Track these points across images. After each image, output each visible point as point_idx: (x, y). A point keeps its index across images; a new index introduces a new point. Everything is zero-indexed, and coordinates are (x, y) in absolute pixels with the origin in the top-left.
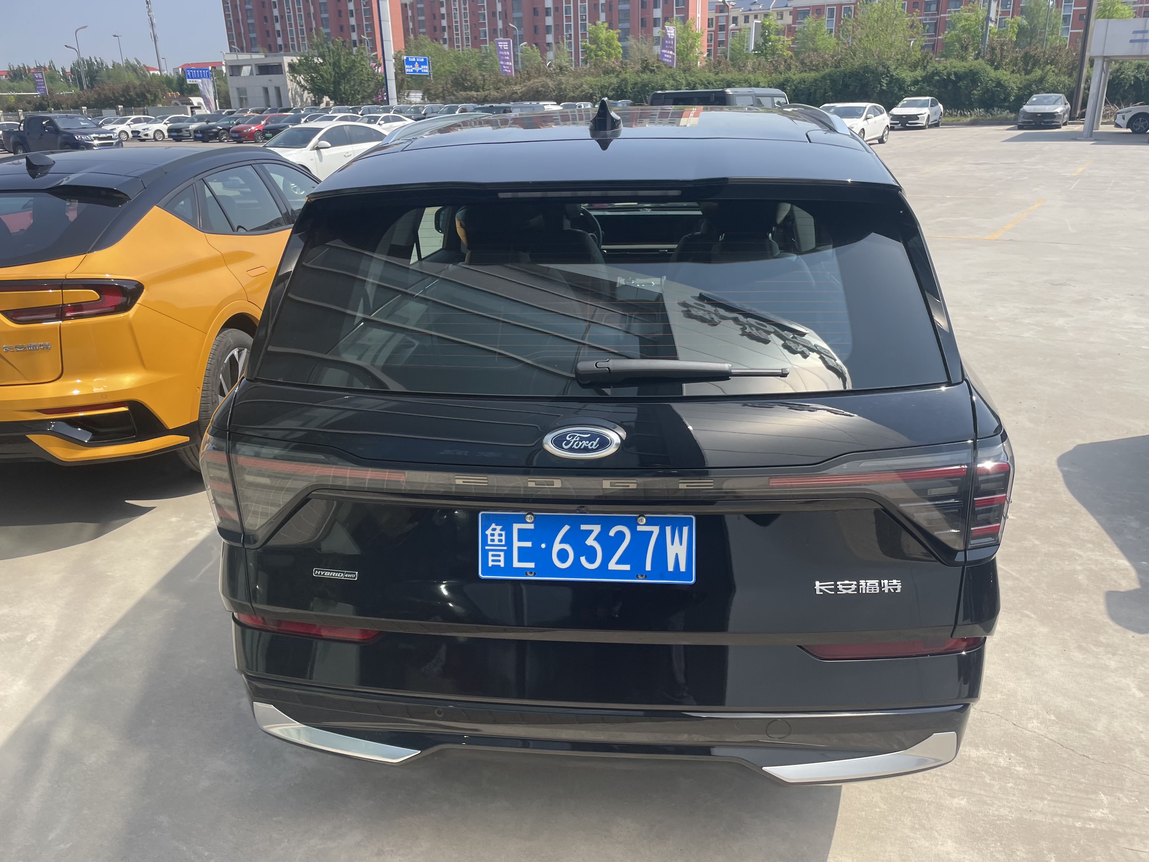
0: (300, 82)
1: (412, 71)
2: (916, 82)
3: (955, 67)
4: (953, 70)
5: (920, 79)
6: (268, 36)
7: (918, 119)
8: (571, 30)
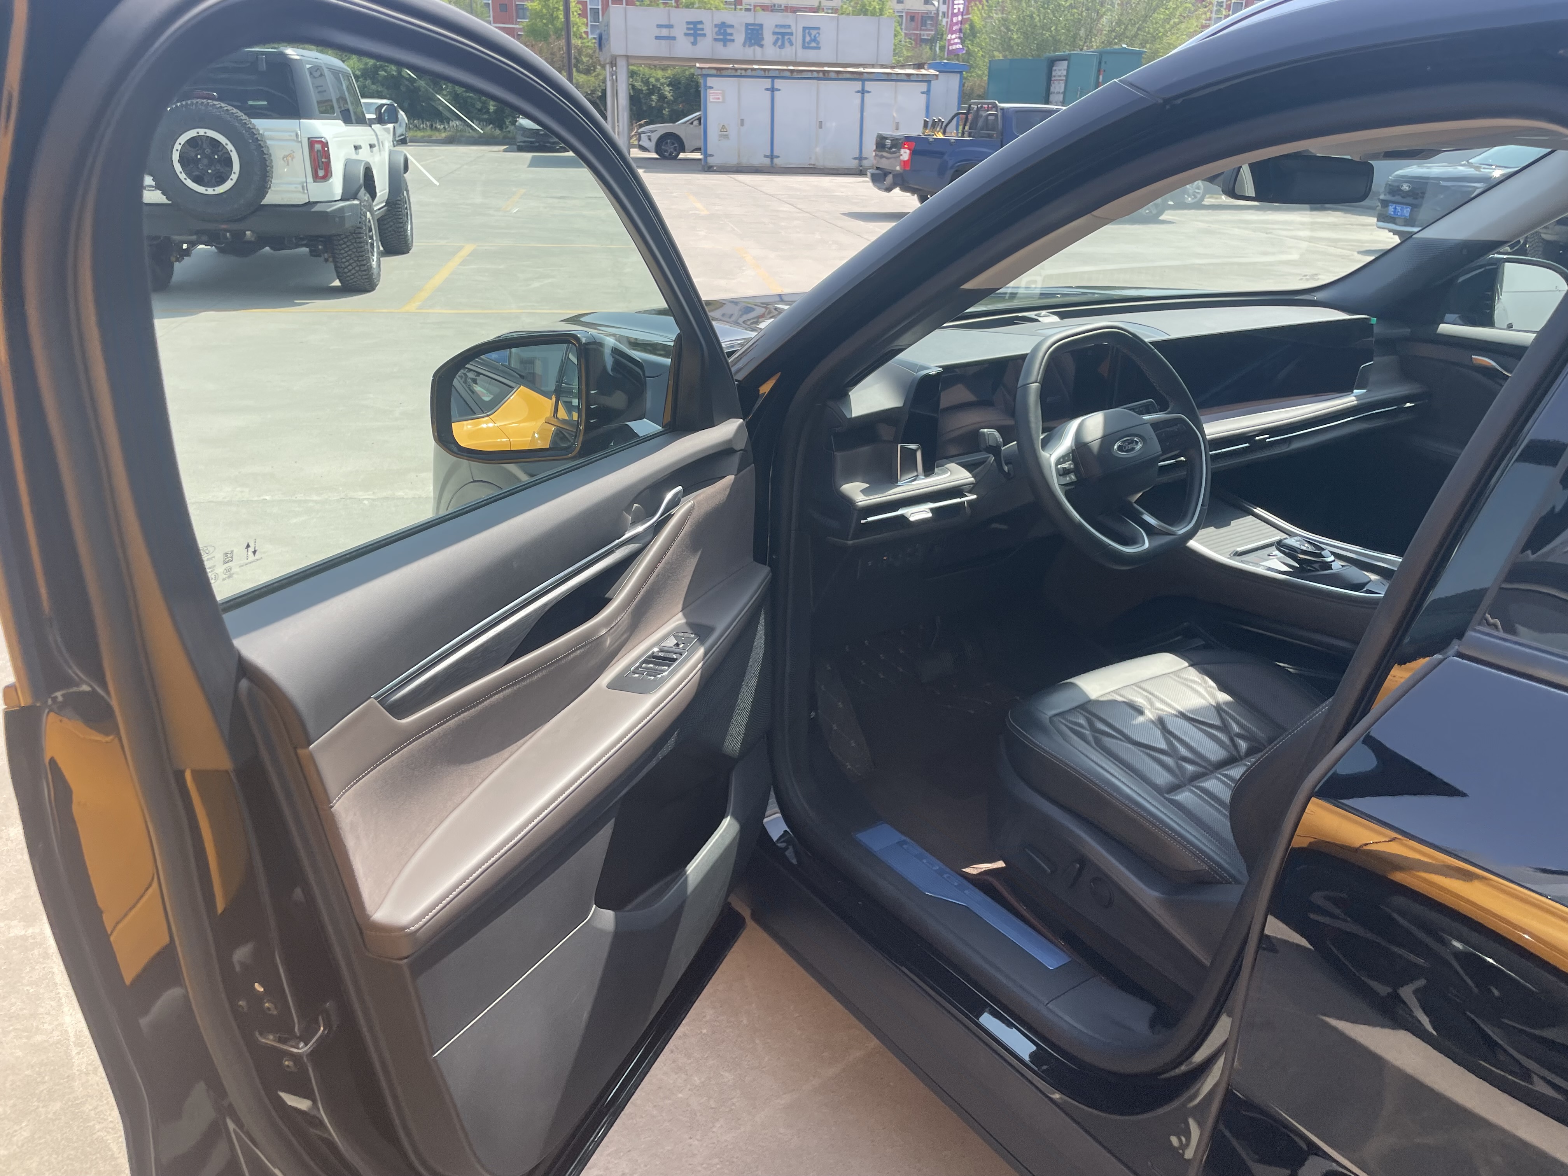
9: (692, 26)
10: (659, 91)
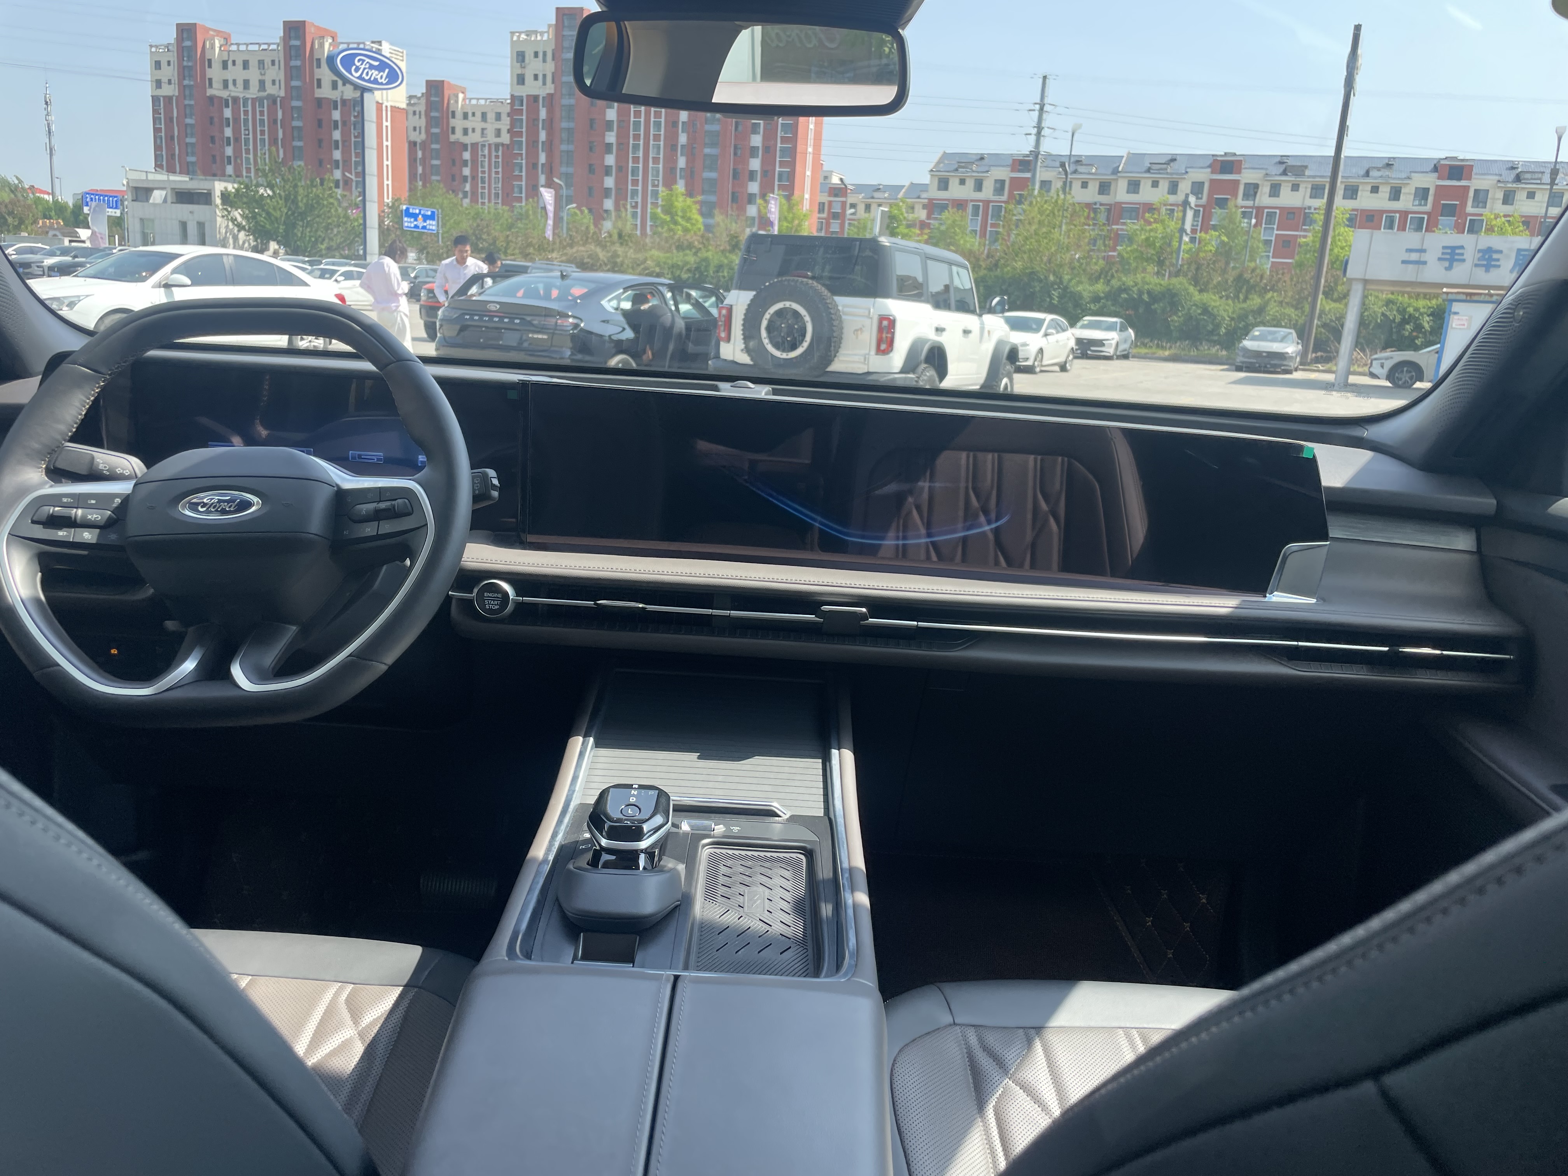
0: (236, 220)
1: (412, 225)
2: (1096, 299)
3: (1148, 284)
4: (1146, 287)
5: (1102, 295)
6: (214, 162)
7: (1103, 345)
8: (637, 196)
9: (1449, 251)
10: (1416, 320)
